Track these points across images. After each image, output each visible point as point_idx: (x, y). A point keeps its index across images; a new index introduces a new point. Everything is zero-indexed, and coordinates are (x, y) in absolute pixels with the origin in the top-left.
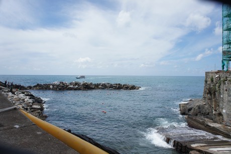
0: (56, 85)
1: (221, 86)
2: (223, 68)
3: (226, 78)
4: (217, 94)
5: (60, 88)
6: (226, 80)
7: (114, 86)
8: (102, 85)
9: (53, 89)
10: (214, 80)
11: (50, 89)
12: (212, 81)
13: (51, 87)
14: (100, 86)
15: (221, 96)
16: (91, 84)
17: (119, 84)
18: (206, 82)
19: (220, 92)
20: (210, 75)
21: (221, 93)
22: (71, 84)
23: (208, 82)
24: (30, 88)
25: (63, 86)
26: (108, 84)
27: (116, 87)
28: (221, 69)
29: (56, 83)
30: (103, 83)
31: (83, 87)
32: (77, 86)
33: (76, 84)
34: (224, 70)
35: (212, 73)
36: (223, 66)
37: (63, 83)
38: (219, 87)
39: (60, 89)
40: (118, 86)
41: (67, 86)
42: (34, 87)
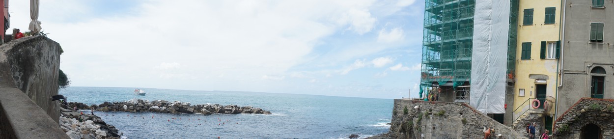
0: (132, 105)
1: (422, 122)
2: (421, 96)
3: (431, 110)
4: (415, 132)
5: (138, 109)
6: (431, 114)
7: (227, 110)
8: (207, 108)
9: (127, 111)
10: (409, 112)
11: (123, 110)
12: (406, 112)
13: (125, 107)
14: (204, 110)
15: (422, 135)
16: (188, 105)
17: (236, 106)
18: (395, 113)
19: (420, 130)
20: (403, 104)
21: (422, 131)
22: (154, 103)
23: (399, 115)
24: (95, 107)
25: (142, 107)
26: (217, 105)
27: (231, 110)
28: (418, 97)
29: (133, 100)
30: (209, 104)
31: (174, 110)
32: (164, 108)
33: (163, 104)
34: (422, 98)
35: (406, 101)
36: (421, 93)
37: (142, 101)
38: (419, 122)
39: (138, 111)
40: (234, 109)
41: (148, 107)
42: (101, 106)
